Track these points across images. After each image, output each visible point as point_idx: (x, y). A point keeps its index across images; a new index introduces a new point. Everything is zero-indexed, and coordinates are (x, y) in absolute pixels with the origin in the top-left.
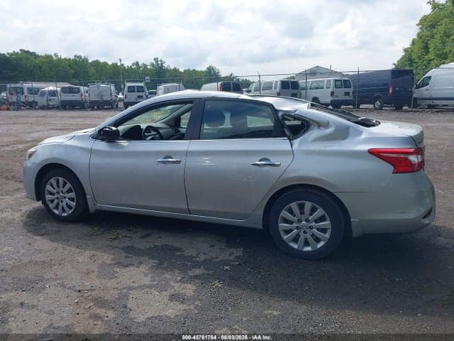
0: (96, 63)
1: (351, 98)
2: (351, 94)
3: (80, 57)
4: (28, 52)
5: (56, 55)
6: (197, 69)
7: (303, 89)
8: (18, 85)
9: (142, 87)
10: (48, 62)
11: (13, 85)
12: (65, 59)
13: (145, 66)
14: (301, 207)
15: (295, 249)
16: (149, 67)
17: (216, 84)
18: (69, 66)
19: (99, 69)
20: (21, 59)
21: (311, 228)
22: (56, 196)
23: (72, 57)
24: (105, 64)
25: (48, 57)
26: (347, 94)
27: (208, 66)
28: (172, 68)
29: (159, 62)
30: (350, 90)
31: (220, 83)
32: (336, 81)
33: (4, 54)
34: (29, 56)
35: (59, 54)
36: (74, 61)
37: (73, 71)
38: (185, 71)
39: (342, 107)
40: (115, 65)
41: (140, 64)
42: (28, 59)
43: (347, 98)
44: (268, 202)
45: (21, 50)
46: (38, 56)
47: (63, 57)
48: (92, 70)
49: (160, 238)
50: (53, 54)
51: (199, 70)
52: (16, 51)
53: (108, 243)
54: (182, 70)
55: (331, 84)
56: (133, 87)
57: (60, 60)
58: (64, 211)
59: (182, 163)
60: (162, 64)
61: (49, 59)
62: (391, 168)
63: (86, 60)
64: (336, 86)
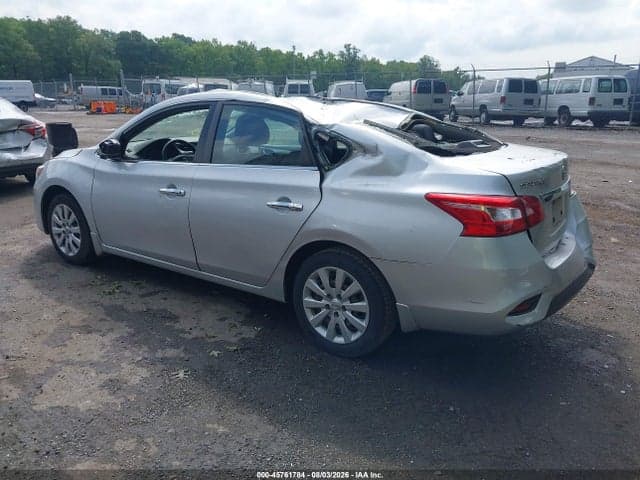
0: (266, 52)
1: (626, 109)
2: (625, 103)
3: (245, 43)
4: (182, 37)
5: (215, 41)
6: (406, 61)
7: (543, 93)
8: (154, 81)
9: (307, 86)
10: (205, 51)
11: (148, 81)
12: (227, 46)
13: (331, 56)
14: (332, 276)
15: (323, 337)
16: (337, 58)
17: (407, 83)
18: (231, 56)
19: (269, 60)
20: (171, 47)
21: (344, 308)
22: (62, 229)
23: (235, 44)
24: (279, 53)
25: (205, 43)
26: (618, 102)
27: (422, 56)
28: (369, 59)
29: (352, 51)
30: (625, 96)
31: (414, 82)
32: (601, 80)
33: (151, 40)
34: (183, 43)
35: (219, 41)
36: (238, 49)
37: (234, 63)
38: (388, 63)
39: (611, 123)
40: (291, 55)
41: (325, 53)
42: (180, 46)
43: (618, 108)
44: (290, 262)
45: (174, 35)
46: (195, 42)
47: (223, 44)
48: (260, 62)
49: (165, 299)
50: (211, 40)
51: (408, 61)
52: (166, 36)
53: (96, 297)
54: (383, 62)
55: (592, 84)
56: (296, 86)
57: (220, 47)
58: (70, 249)
59: (187, 196)
60: (355, 53)
61: (206, 47)
62: (459, 227)
63: (252, 47)
64: (600, 89)
